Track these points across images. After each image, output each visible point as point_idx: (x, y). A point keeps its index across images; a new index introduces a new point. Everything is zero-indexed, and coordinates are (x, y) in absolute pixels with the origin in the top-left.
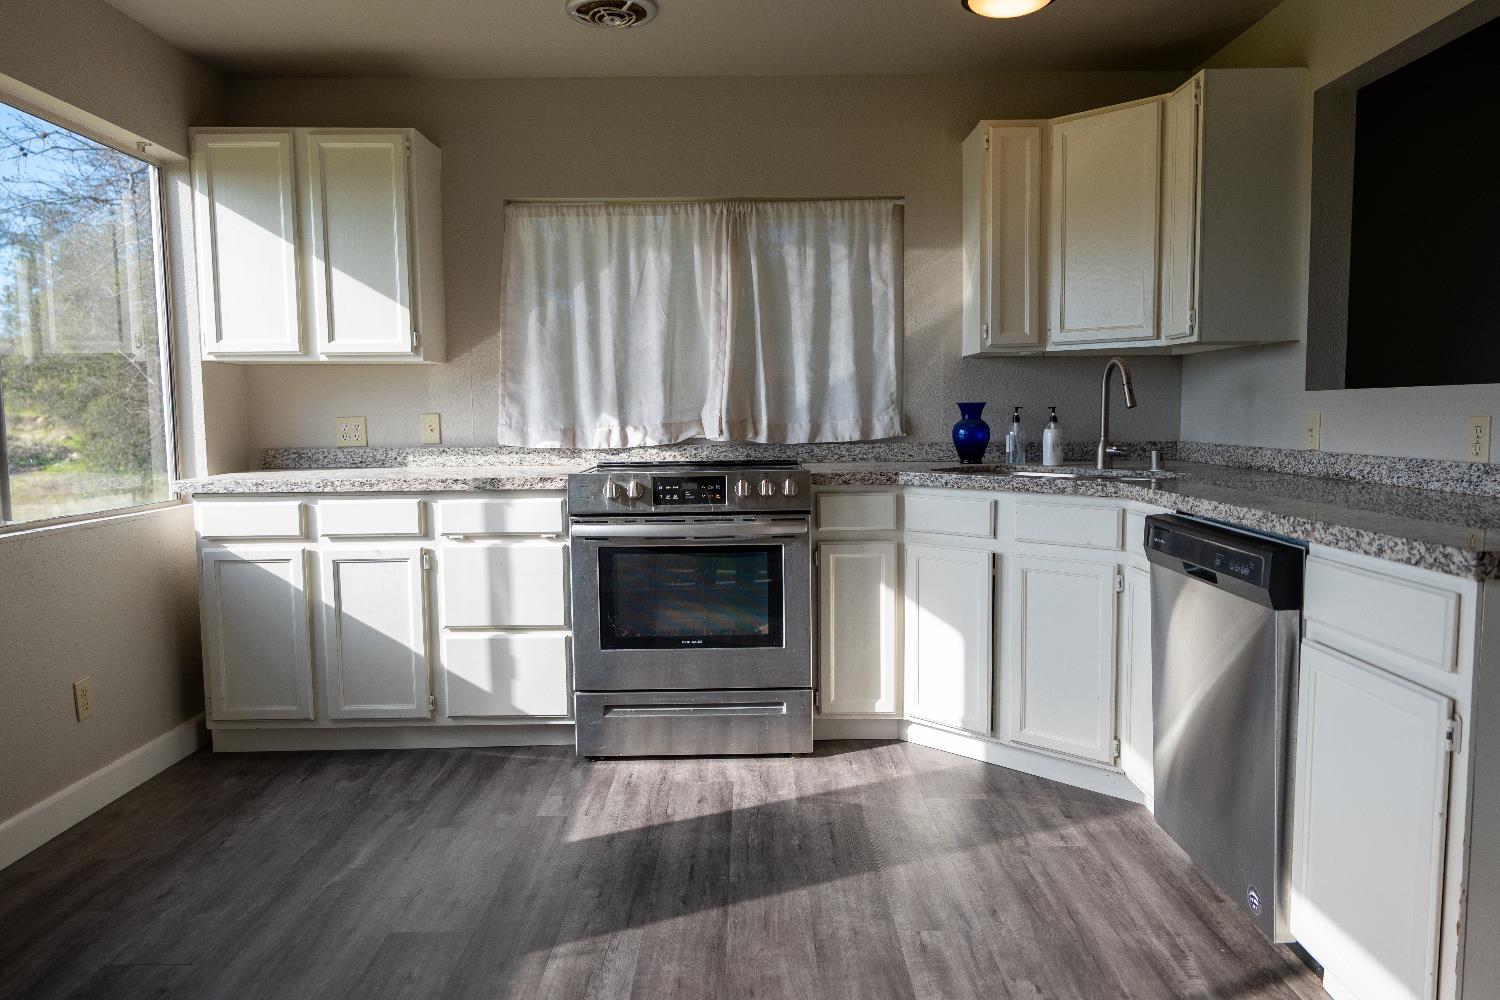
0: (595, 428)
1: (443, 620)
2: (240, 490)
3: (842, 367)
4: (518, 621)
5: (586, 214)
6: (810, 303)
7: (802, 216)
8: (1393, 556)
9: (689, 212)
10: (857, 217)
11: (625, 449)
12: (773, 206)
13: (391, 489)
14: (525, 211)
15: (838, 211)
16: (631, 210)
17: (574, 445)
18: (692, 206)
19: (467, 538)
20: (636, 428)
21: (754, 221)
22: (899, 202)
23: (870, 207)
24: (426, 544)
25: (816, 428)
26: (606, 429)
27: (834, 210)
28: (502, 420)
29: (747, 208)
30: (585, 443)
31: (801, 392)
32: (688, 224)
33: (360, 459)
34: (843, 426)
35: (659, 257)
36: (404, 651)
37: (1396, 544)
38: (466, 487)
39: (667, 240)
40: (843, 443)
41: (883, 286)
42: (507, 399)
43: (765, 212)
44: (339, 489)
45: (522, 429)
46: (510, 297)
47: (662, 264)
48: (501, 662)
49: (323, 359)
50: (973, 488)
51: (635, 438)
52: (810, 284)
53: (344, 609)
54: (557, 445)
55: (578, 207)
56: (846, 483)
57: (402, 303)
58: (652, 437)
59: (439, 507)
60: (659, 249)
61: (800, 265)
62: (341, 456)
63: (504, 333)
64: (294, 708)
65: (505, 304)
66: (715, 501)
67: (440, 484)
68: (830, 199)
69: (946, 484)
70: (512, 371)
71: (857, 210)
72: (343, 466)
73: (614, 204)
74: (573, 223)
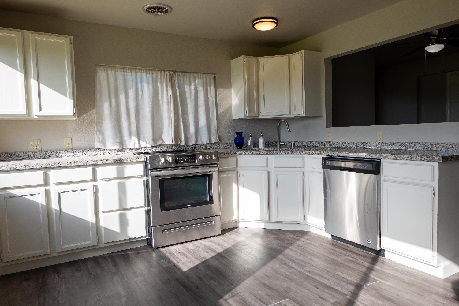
0: (130, 142)
1: (101, 209)
2: (18, 168)
3: (202, 122)
4: (129, 207)
5: (124, 71)
6: (193, 103)
7: (190, 78)
8: (416, 160)
9: (157, 73)
10: (205, 78)
11: (140, 148)
12: (182, 74)
13: (82, 164)
14: (102, 69)
15: (199, 76)
16: (139, 71)
17: (123, 147)
18: (158, 72)
19: (110, 180)
20: (143, 141)
21: (176, 77)
22: (215, 75)
23: (208, 76)
24: (95, 183)
25: (197, 140)
26: (134, 142)
27: (198, 76)
28: (96, 140)
29: (175, 74)
30: (126, 146)
31: (192, 130)
32: (157, 76)
33: (40, 155)
34: (204, 139)
35: (148, 87)
36: (87, 222)
37: (417, 157)
38: (111, 162)
39: (151, 81)
40: (204, 144)
41: (212, 99)
42: (98, 132)
43: (179, 75)
44: (61, 166)
45: (104, 143)
46: (98, 97)
47: (149, 89)
48: (123, 222)
49: (36, 117)
50: (262, 154)
51: (143, 144)
52: (193, 97)
53: (62, 210)
54: (118, 147)
55: (121, 69)
56: (224, 155)
57: (70, 98)
58: (149, 144)
59: (99, 170)
60: (148, 84)
61: (190, 91)
62: (31, 155)
63: (96, 110)
64: (41, 251)
65: (96, 100)
66: (193, 162)
67: (101, 161)
68: (198, 73)
69: (253, 153)
70: (99, 122)
71: (204, 77)
72: (32, 158)
73: (133, 69)
74: (119, 74)
